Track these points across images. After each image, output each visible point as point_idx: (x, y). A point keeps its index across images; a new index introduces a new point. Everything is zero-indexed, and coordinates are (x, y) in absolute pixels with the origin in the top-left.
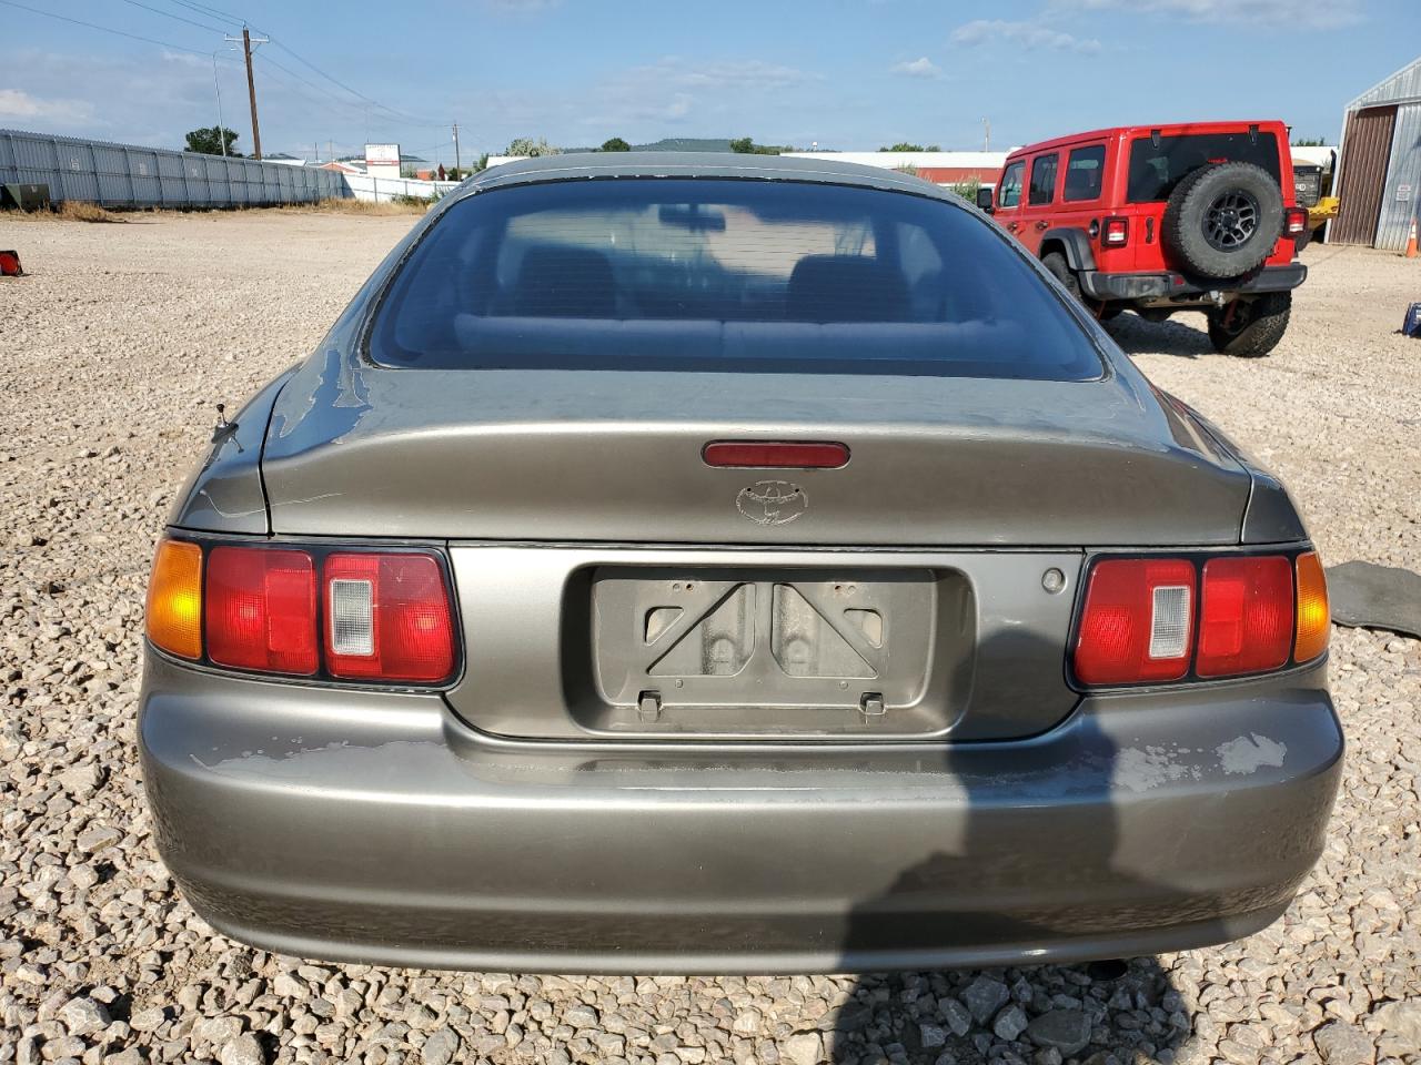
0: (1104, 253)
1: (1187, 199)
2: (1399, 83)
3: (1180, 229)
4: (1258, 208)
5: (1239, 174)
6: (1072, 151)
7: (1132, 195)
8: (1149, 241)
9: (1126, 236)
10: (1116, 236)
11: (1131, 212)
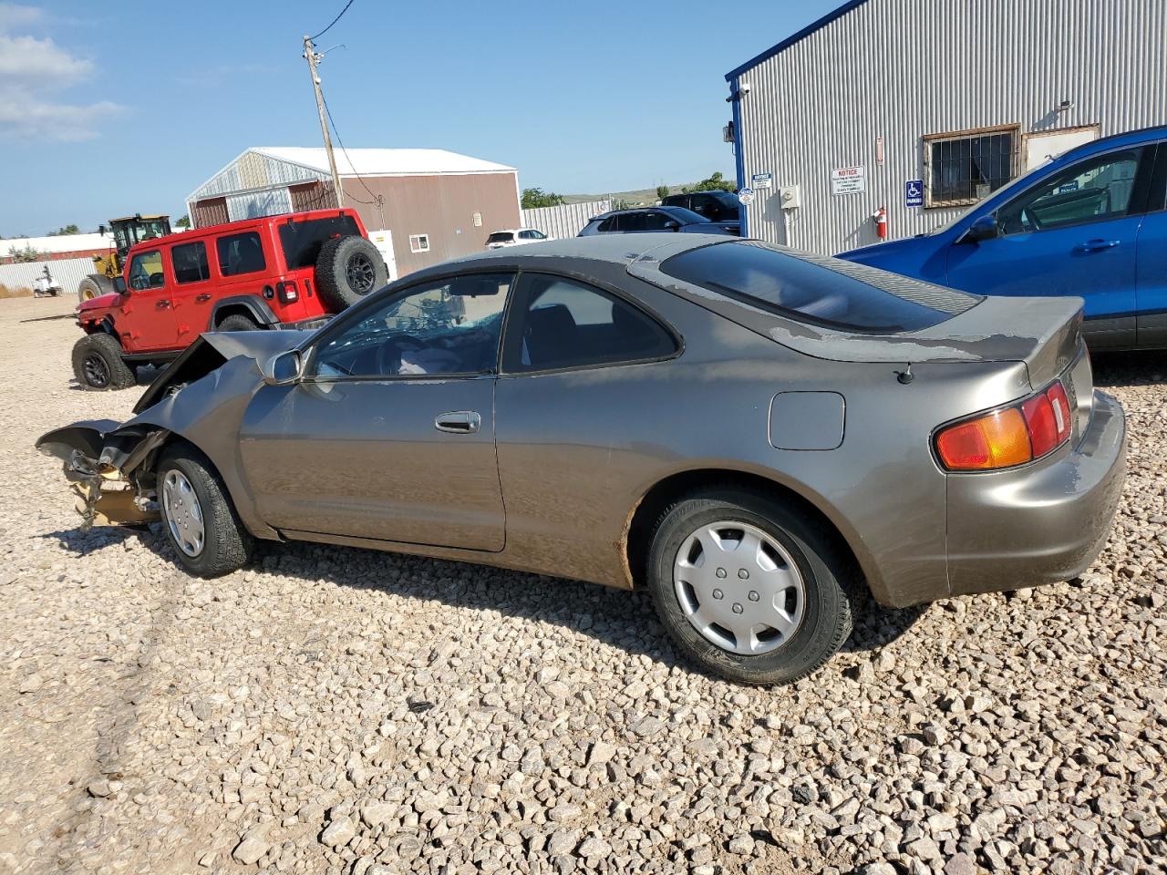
0: (284, 309)
1: (335, 263)
2: (220, 182)
3: (337, 284)
4: (372, 264)
5: (358, 244)
6: (218, 239)
7: (290, 266)
8: (310, 295)
9: (297, 294)
10: (291, 295)
11: (293, 276)
